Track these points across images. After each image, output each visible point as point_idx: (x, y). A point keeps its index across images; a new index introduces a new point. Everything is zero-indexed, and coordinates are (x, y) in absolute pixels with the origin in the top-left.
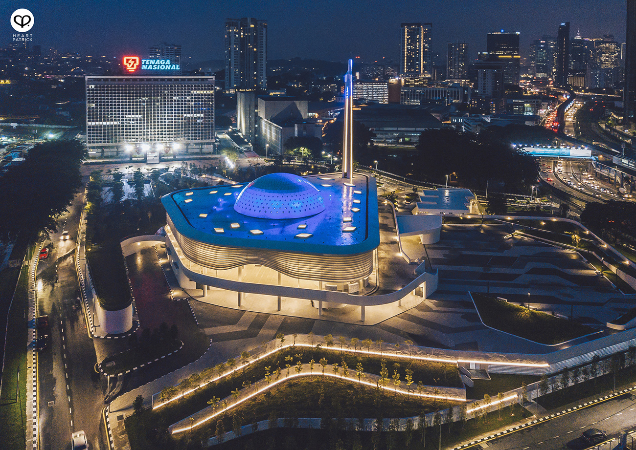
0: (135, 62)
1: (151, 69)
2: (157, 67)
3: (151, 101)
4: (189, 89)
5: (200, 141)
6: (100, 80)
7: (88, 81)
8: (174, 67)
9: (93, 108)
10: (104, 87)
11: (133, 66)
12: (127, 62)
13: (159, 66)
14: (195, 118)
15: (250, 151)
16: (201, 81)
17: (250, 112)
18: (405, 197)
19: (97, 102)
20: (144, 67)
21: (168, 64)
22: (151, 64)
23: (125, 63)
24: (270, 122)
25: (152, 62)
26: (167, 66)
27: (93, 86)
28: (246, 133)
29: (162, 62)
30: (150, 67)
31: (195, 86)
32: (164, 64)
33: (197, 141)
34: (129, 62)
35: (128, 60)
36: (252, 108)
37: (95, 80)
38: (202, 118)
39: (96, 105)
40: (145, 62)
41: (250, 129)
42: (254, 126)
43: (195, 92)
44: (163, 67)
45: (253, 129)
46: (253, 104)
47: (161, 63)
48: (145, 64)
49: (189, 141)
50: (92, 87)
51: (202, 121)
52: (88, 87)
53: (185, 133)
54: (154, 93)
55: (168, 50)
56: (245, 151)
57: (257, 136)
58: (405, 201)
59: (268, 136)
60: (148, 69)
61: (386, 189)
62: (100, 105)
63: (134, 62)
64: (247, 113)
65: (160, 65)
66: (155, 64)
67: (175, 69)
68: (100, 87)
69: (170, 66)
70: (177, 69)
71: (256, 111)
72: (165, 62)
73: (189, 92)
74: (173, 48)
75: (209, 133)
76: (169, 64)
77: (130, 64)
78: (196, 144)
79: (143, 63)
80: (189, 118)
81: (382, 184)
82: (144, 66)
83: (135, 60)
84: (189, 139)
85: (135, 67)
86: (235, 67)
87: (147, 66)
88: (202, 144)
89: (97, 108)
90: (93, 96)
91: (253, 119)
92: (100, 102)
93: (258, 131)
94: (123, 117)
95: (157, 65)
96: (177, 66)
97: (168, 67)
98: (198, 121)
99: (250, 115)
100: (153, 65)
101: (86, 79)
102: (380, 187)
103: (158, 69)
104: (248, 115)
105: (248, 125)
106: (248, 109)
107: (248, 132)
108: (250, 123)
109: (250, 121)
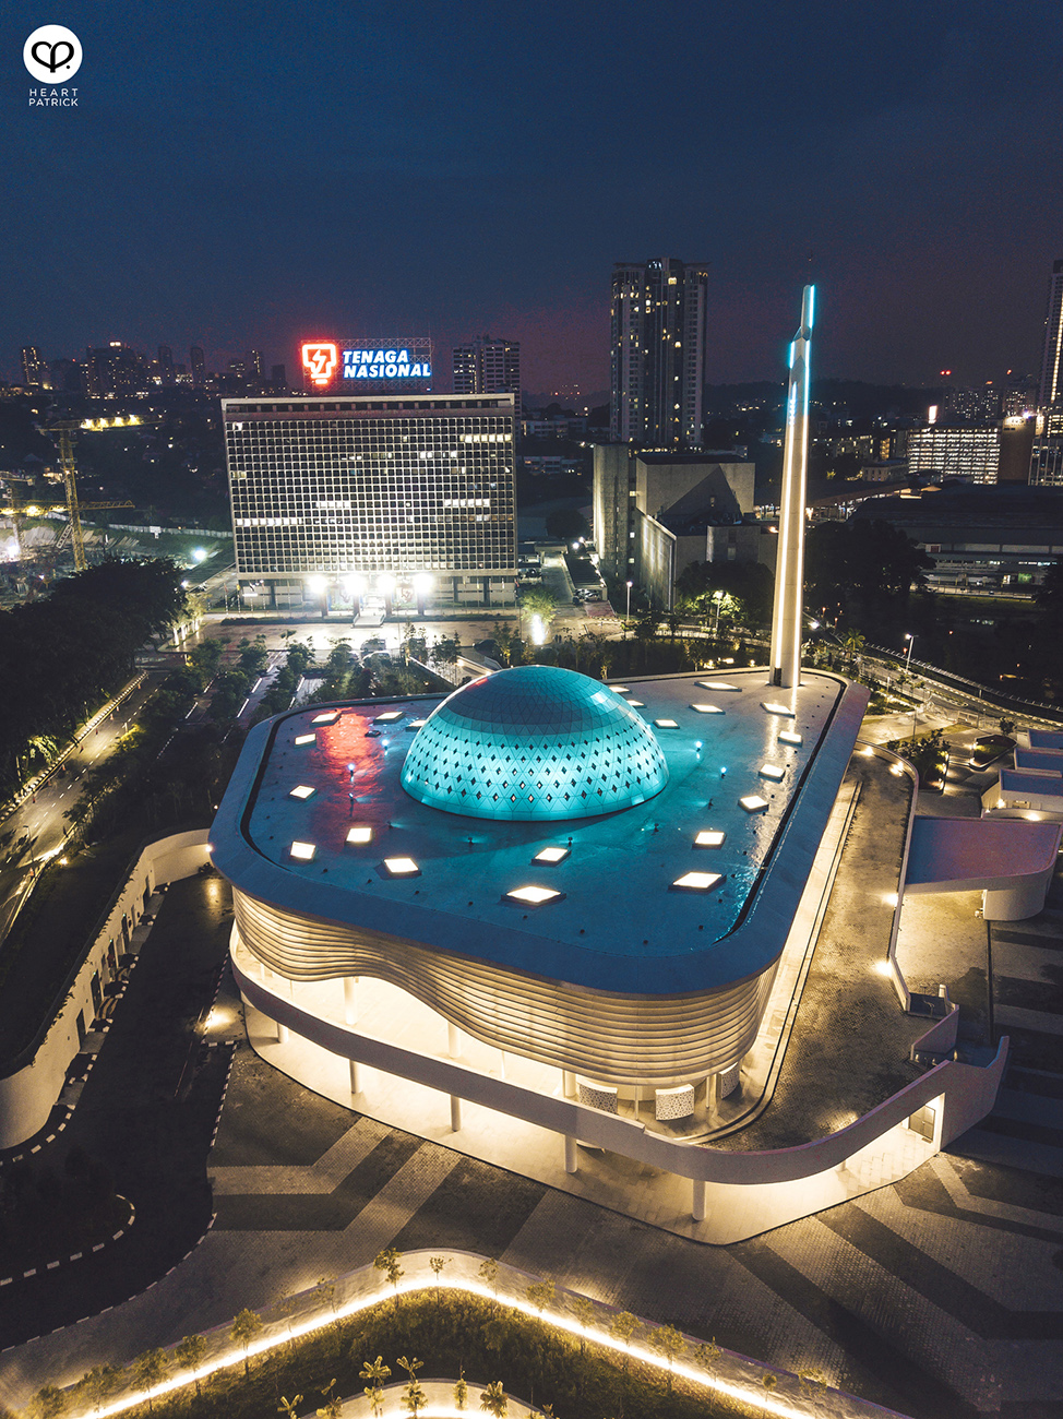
0: (329, 359)
1: (365, 375)
2: (378, 370)
3: (367, 465)
4: (452, 431)
5: (484, 572)
6: (252, 408)
7: (228, 411)
8: (416, 371)
9: (243, 482)
10: (262, 426)
11: (324, 370)
12: (311, 360)
13: (382, 367)
14: (471, 511)
15: (600, 600)
16: (483, 406)
17: (616, 498)
19: (249, 467)
20: (349, 372)
21: (402, 363)
22: (363, 361)
23: (306, 363)
24: (657, 523)
25: (367, 357)
26: (401, 367)
27: (240, 425)
28: (606, 554)
29: (390, 356)
30: (363, 372)
31: (468, 422)
32: (394, 364)
33: (476, 572)
34: (315, 358)
35: (312, 353)
36: (623, 487)
37: (243, 408)
38: (486, 511)
39: (249, 475)
40: (351, 356)
41: (616, 543)
42: (625, 536)
43: (468, 439)
44: (391, 370)
45: (624, 544)
46: (625, 473)
47: (389, 360)
48: (351, 364)
49: (458, 572)
50: (237, 428)
51: (487, 517)
52: (230, 427)
53: (449, 551)
54: (374, 441)
55: (492, 355)
56: (587, 600)
57: (632, 561)
59: (652, 560)
60: (359, 376)
62: (258, 475)
63: (325, 357)
64: (611, 502)
65: (386, 364)
66: (372, 364)
67: (419, 374)
68: (254, 426)
69: (408, 366)
70: (426, 374)
71: (632, 494)
72: (397, 356)
73: (453, 439)
74: (500, 349)
75: (503, 550)
76: (406, 360)
77: (317, 363)
78: (473, 580)
79: (346, 361)
80: (455, 511)
82: (348, 368)
83: (326, 353)
84: (457, 566)
85: (329, 374)
86: (631, 393)
87: (354, 367)
88: (485, 580)
89: (251, 483)
90: (240, 451)
91: (624, 517)
92: (257, 467)
93: (634, 548)
94: (307, 506)
95: (379, 364)
96: (426, 366)
97: (404, 371)
98: (479, 518)
99: (616, 505)
100: (369, 366)
101: (224, 408)
103: (381, 375)
104: (612, 506)
105: (612, 531)
106: (613, 489)
107: (611, 550)
108: (616, 527)
109: (615, 522)
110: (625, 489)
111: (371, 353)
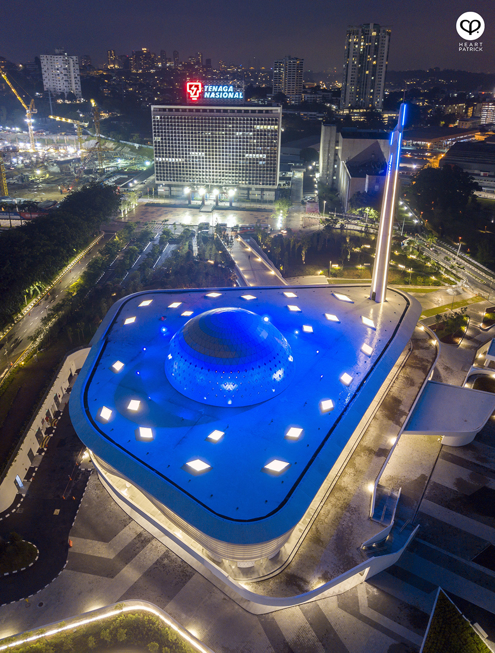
0: (198, 89)
1: (214, 97)
2: (219, 94)
3: (212, 137)
4: (251, 124)
5: (261, 186)
6: (164, 110)
7: (154, 111)
8: (236, 96)
9: (159, 142)
10: (168, 118)
11: (195, 94)
12: (190, 89)
13: (221, 93)
14: (257, 159)
15: (314, 202)
16: (266, 113)
17: (329, 150)
18: (484, 314)
19: (162, 136)
20: (207, 95)
21: (230, 92)
22: (213, 91)
23: (188, 90)
24: (345, 167)
25: (215, 88)
26: (230, 94)
27: (159, 117)
28: (323, 174)
29: (225, 88)
30: (213, 95)
31: (258, 120)
32: (227, 92)
33: (258, 186)
34: (192, 89)
35: (191, 86)
36: (333, 145)
37: (160, 110)
38: (264, 160)
39: (162, 139)
40: (208, 88)
41: (328, 169)
42: (332, 167)
43: (258, 127)
44: (225, 95)
45: (331, 170)
46: (334, 139)
47: (224, 90)
48: (207, 92)
49: (250, 186)
50: (157, 118)
51: (264, 162)
52: (154, 118)
53: (246, 177)
54: (216, 127)
55: (291, 65)
56: (308, 201)
57: (335, 178)
58: (481, 325)
60: (211, 97)
61: (461, 292)
62: (165, 139)
63: (196, 88)
64: (327, 151)
65: (223, 92)
66: (217, 92)
67: (238, 97)
68: (164, 118)
69: (233, 93)
70: (241, 97)
71: (337, 148)
72: (228, 88)
73: (251, 127)
74: (295, 62)
75: (270, 177)
76: (232, 91)
77: (193, 91)
78: (257, 189)
79: (206, 90)
80: (250, 159)
81: (459, 278)
82: (206, 93)
83: (197, 86)
84: (250, 183)
85: (198, 96)
86: (351, 84)
87: (209, 93)
88: (262, 190)
89: (162, 143)
90: (158, 129)
91: (332, 158)
92: (165, 136)
93: (336, 172)
94: (186, 154)
95: (220, 92)
96: (241, 94)
97: (231, 96)
98: (261, 163)
99: (329, 153)
100: (215, 92)
101: (152, 109)
102: (454, 286)
103: (221, 97)
104: (327, 153)
105: (326, 164)
106: (327, 145)
107: (325, 173)
108: (328, 163)
109: (328, 160)
110: (334, 146)
111: (217, 87)
